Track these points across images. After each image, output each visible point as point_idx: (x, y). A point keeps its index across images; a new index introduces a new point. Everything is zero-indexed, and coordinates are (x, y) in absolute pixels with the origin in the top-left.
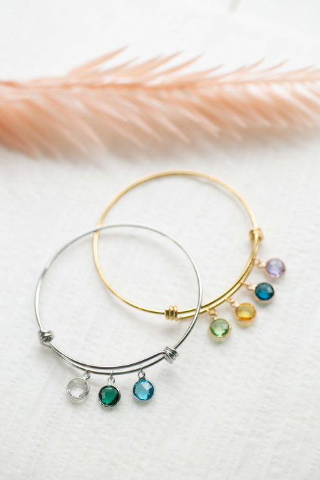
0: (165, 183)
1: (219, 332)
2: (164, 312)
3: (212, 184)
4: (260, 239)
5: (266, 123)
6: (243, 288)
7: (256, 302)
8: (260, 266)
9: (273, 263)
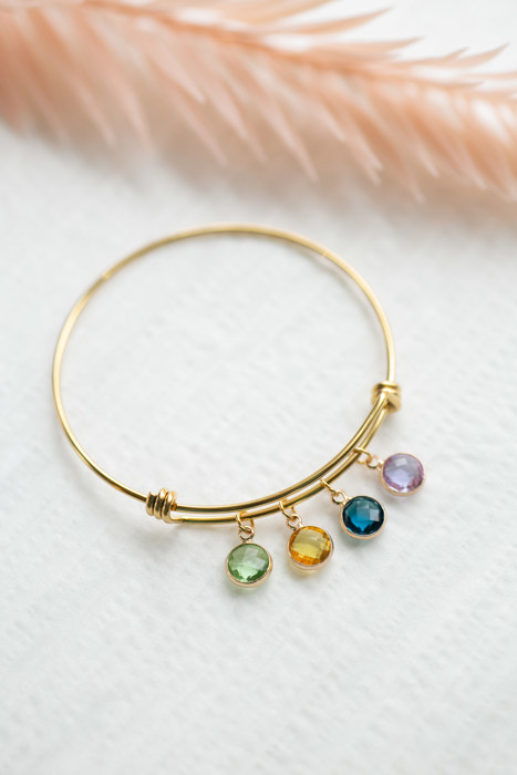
0: (249, 247)
1: (247, 571)
2: (146, 496)
3: (338, 274)
4: (390, 406)
5: (480, 182)
6: (324, 495)
7: (342, 531)
8: (373, 464)
9: (401, 462)
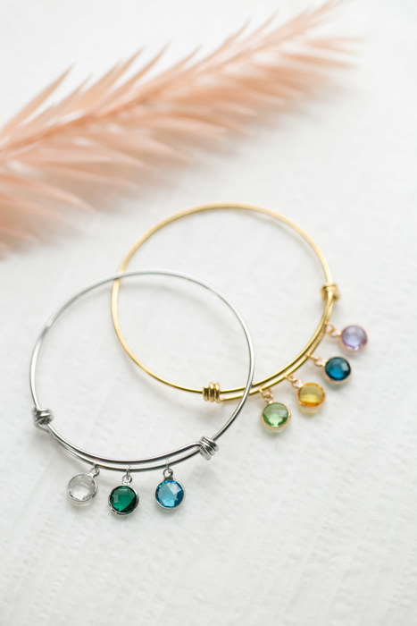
1: (275, 420)
2: (202, 390)
4: (335, 298)
8: (334, 334)
9: (351, 331)
